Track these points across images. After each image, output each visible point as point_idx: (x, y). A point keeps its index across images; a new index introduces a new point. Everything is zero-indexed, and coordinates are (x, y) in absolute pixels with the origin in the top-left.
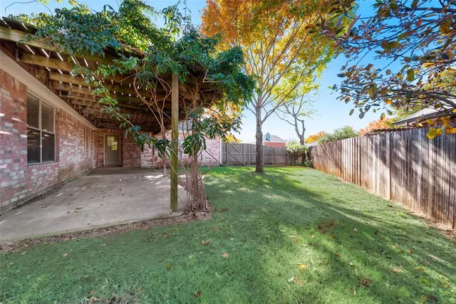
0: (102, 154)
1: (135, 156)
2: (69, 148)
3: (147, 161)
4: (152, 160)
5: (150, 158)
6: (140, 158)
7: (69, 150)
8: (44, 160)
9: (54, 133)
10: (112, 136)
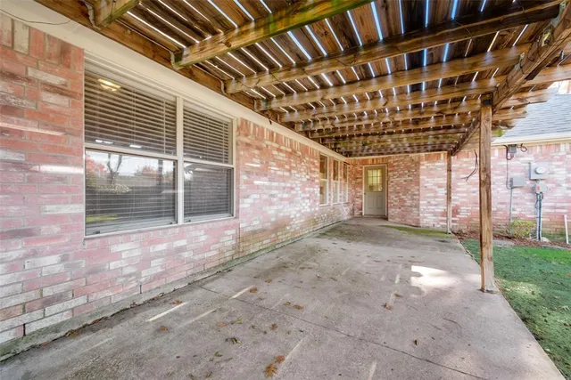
0: (360, 197)
1: (408, 203)
2: (274, 192)
3: (435, 214)
4: (445, 214)
5: (441, 209)
6: (417, 206)
7: (273, 196)
8: (189, 212)
9: (234, 166)
10: (376, 169)
